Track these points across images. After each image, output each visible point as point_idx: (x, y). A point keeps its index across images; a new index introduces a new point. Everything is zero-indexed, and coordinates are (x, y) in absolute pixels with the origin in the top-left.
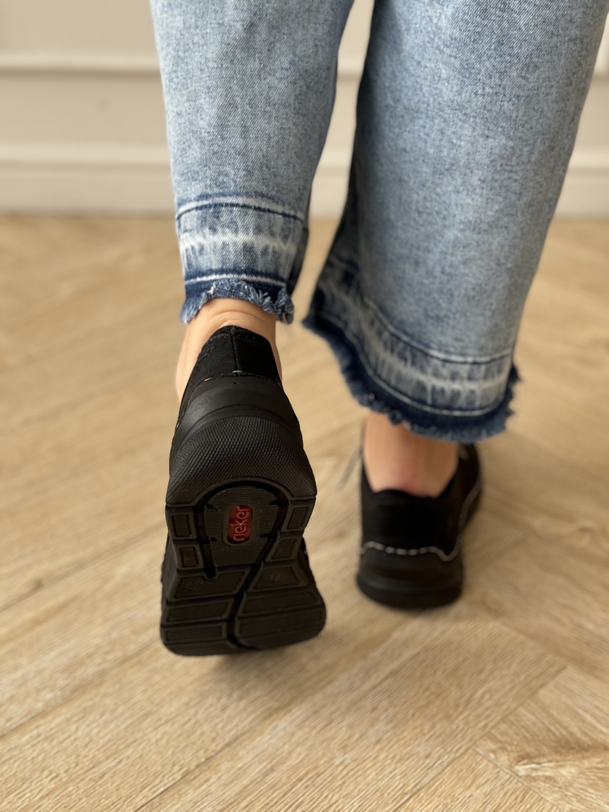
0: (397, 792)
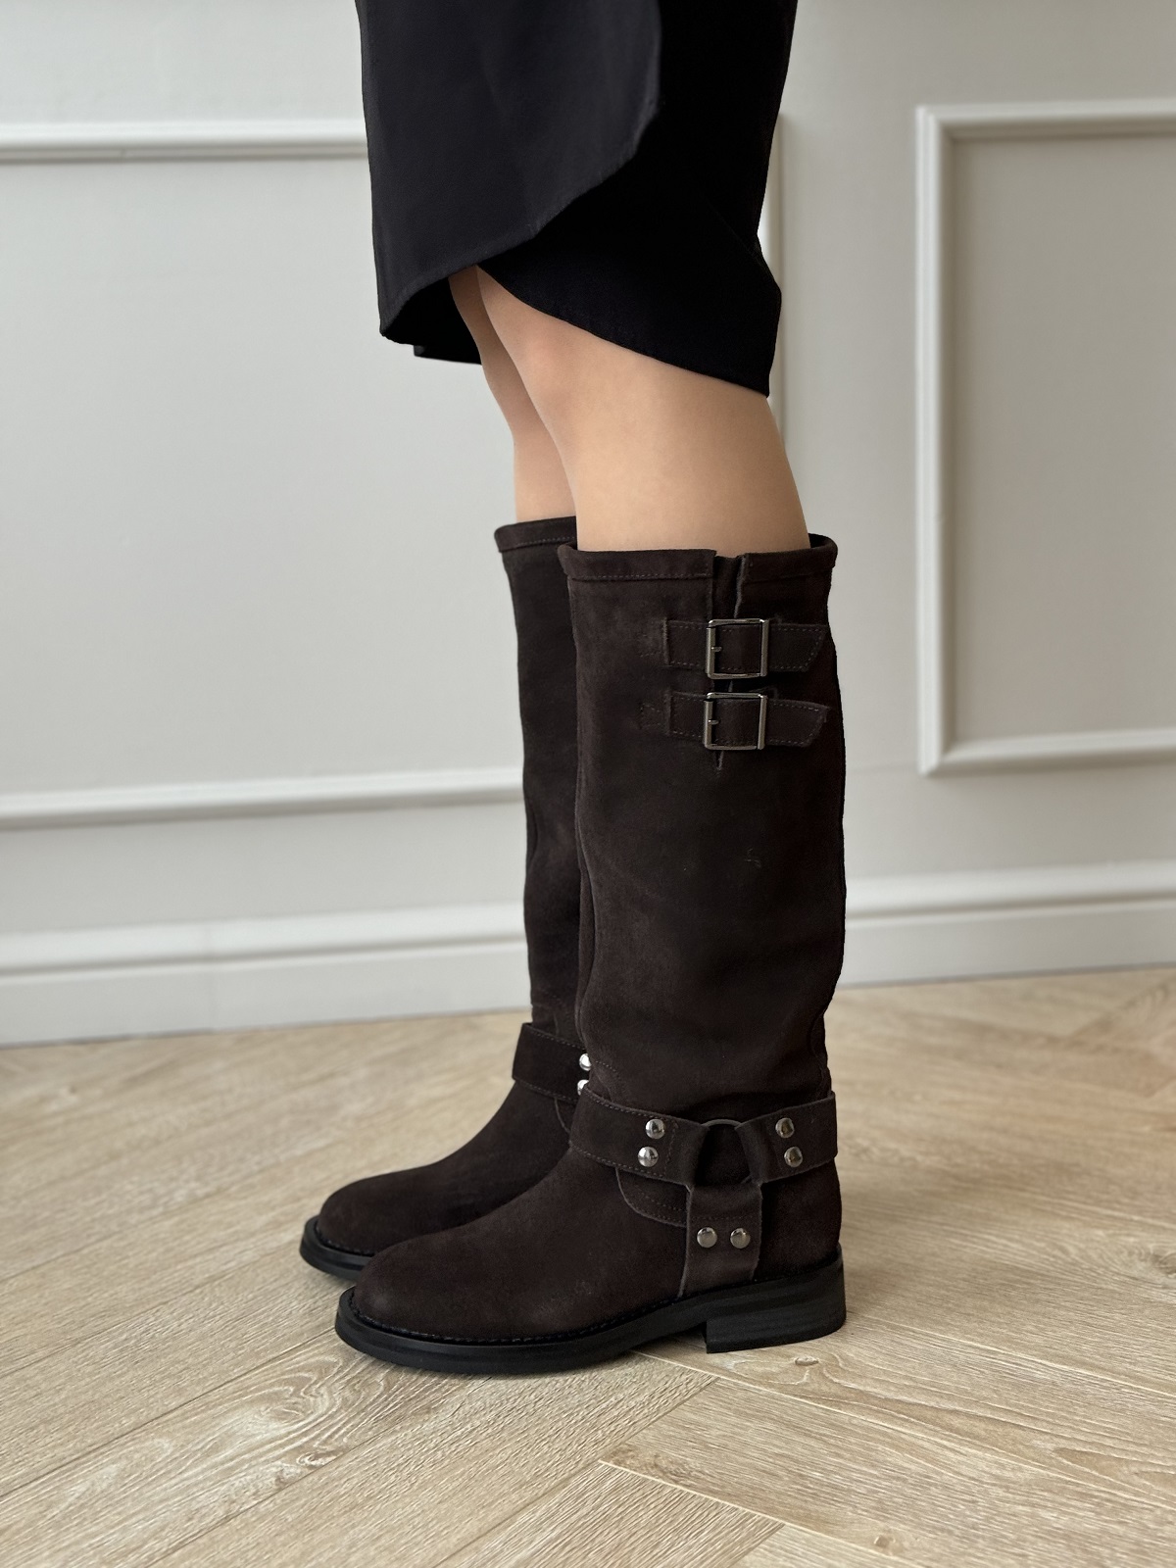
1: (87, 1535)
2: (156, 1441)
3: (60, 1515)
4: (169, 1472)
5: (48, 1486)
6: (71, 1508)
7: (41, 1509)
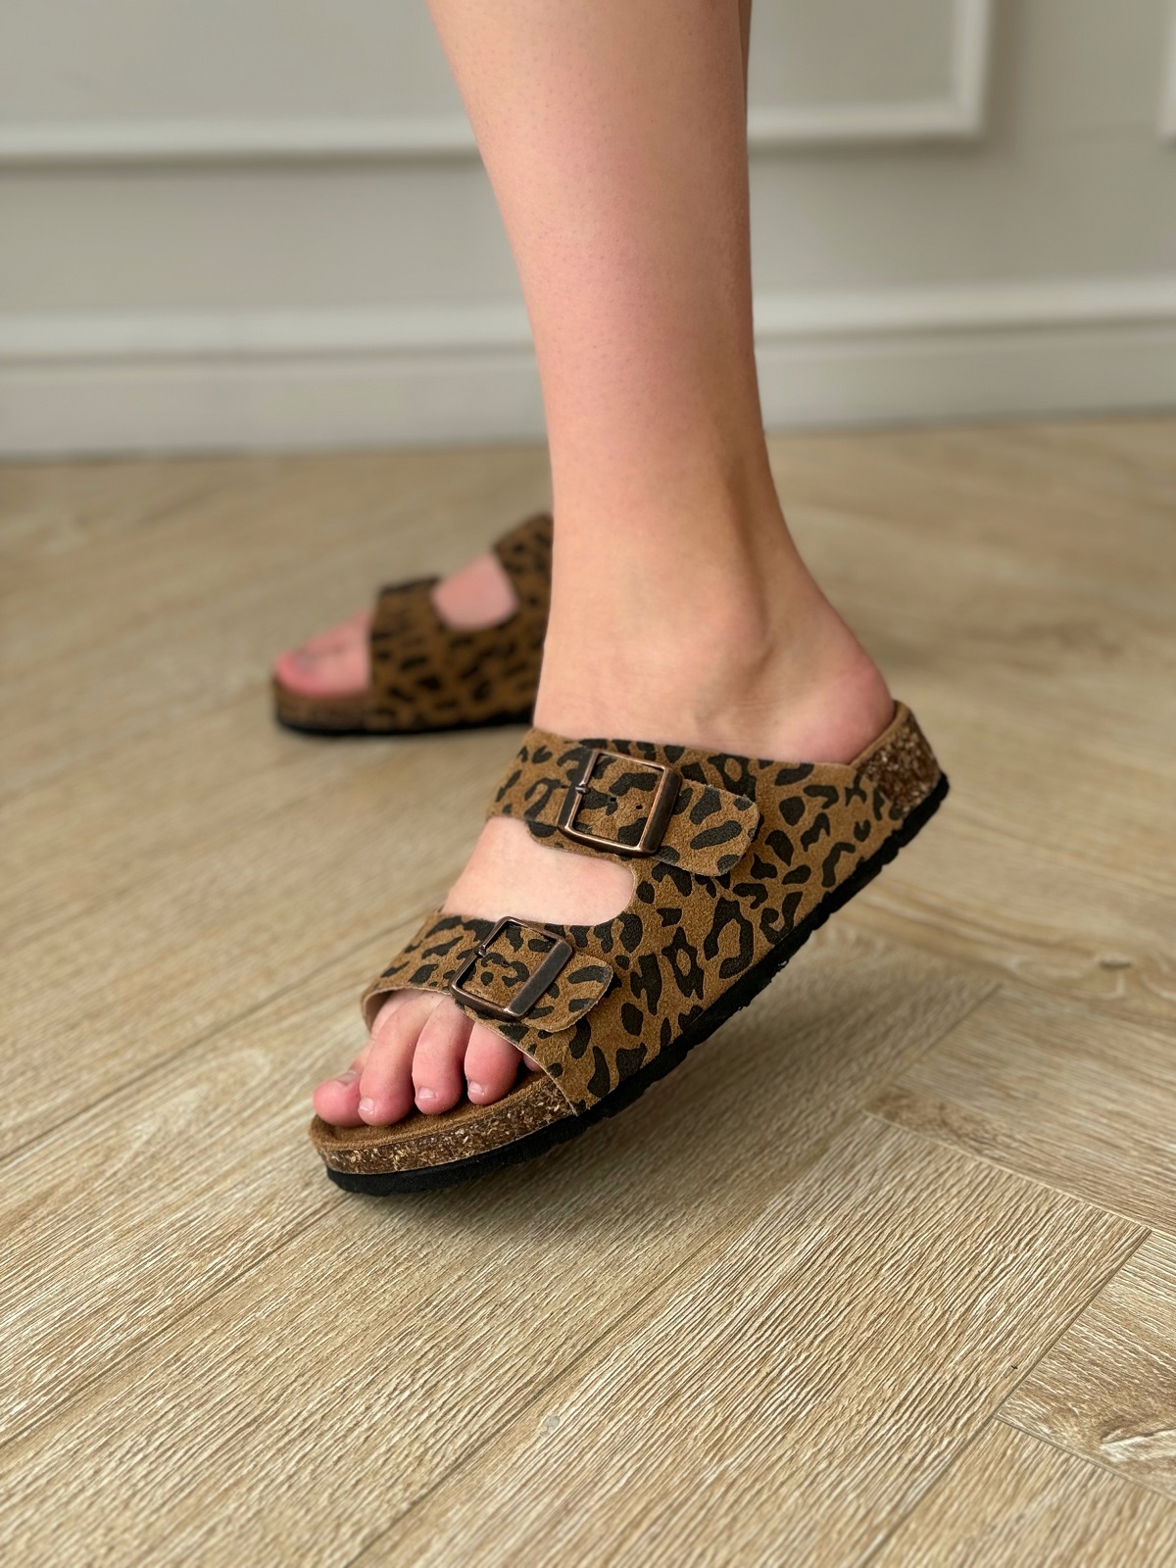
0: (857, 1527)
1: (166, 1207)
2: (246, 1053)
3: (125, 1171)
4: (268, 1105)
5: (103, 1122)
6: (140, 1159)
7: (96, 1160)
